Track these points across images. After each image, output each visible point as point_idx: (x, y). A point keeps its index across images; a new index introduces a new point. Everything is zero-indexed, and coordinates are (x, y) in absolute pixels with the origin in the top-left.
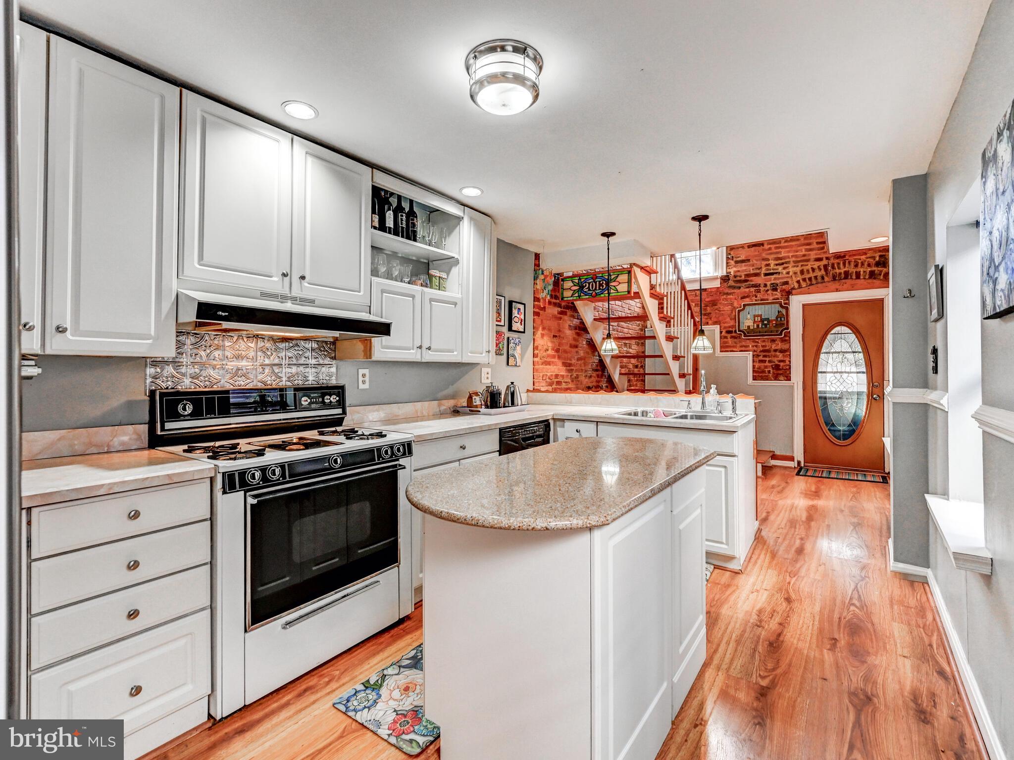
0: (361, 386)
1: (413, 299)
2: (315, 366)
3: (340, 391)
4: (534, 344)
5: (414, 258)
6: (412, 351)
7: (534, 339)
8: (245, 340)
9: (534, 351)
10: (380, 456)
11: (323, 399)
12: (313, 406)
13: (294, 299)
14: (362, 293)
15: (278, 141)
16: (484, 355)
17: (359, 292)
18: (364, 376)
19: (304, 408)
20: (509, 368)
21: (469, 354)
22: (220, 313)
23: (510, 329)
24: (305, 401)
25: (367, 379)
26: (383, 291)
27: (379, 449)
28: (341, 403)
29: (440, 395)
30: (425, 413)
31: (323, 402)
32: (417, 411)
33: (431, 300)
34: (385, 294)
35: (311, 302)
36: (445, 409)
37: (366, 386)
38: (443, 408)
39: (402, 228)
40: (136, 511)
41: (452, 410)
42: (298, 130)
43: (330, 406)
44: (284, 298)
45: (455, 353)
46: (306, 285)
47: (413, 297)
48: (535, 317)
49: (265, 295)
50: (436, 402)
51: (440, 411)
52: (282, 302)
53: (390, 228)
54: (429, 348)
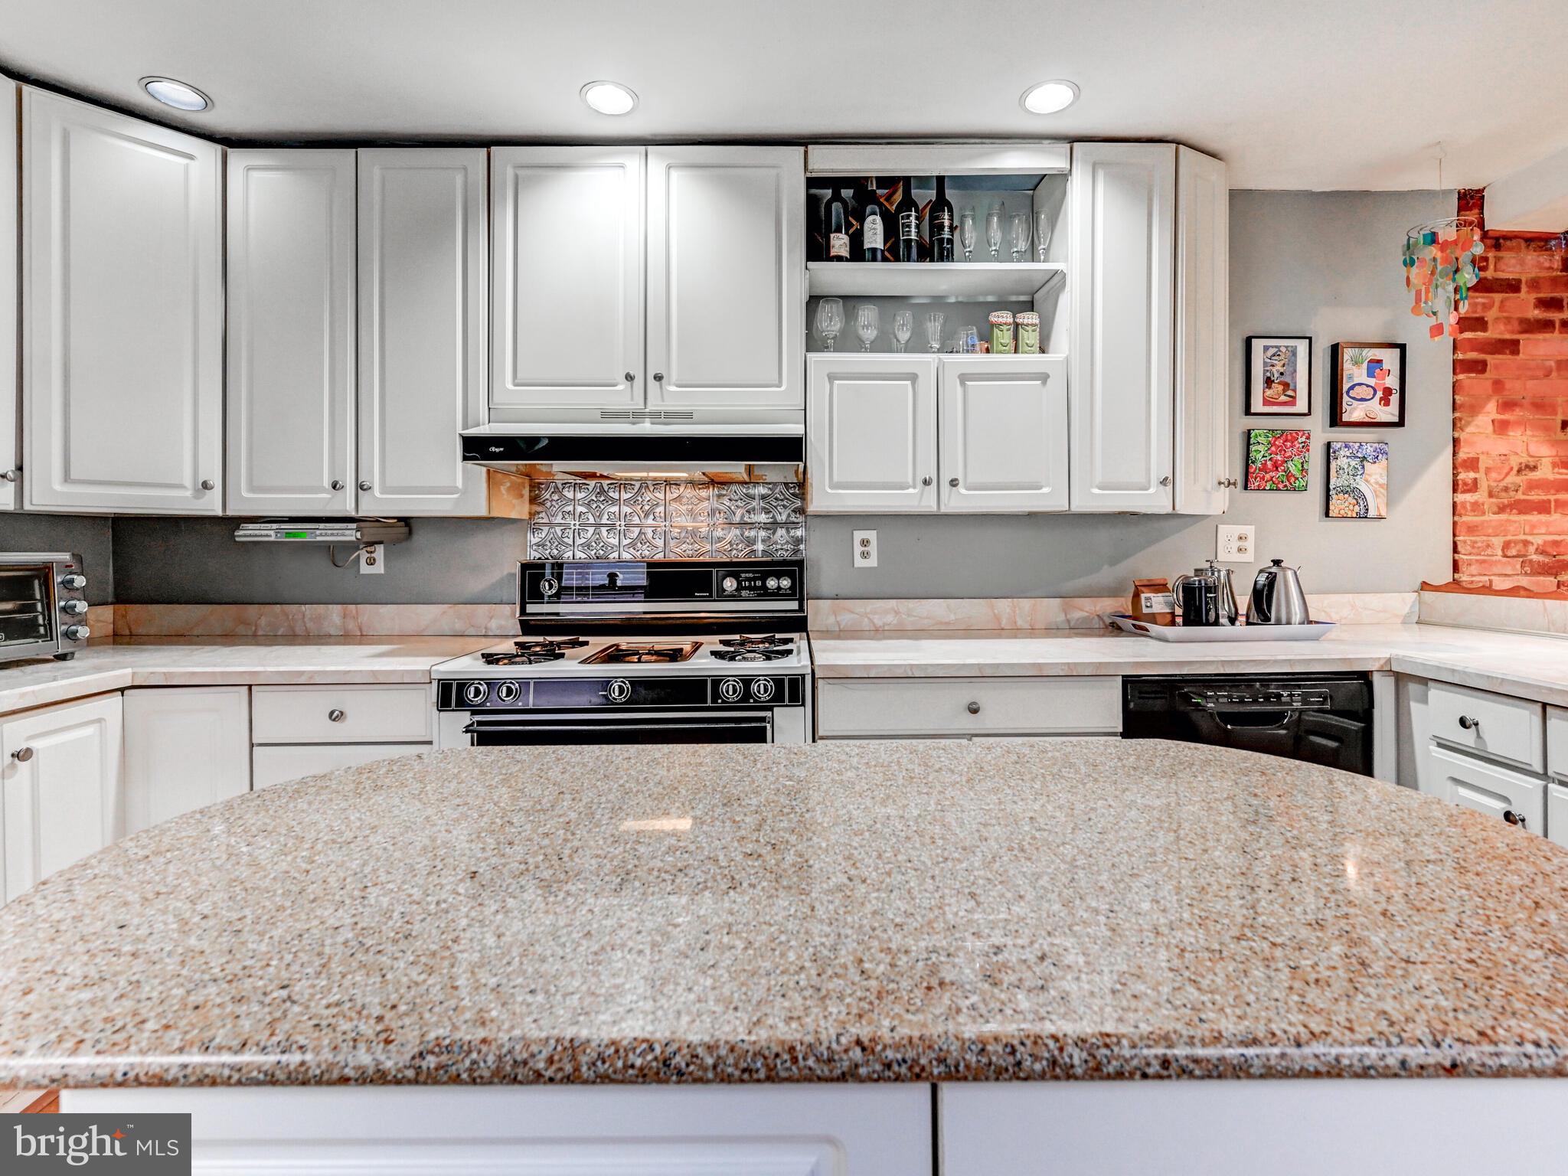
0: (859, 562)
1: (913, 385)
2: (766, 527)
3: (794, 569)
4: (1454, 454)
5: (990, 299)
6: (911, 491)
7: (1456, 442)
8: (652, 489)
9: (1455, 475)
10: (716, 695)
11: (764, 583)
12: (744, 593)
13: (655, 416)
14: (783, 388)
15: (622, 167)
16: (1152, 490)
17: (779, 386)
18: (865, 543)
19: (729, 596)
20: (1329, 524)
21: (1096, 491)
22: (493, 449)
23: (1335, 419)
24: (730, 584)
25: (873, 548)
26: (832, 378)
27: (717, 681)
28: (797, 592)
29: (1069, 586)
30: (1020, 623)
31: (764, 586)
32: (998, 619)
33: (964, 379)
34: (837, 382)
35: (687, 417)
36: (1085, 619)
37: (873, 562)
38: (1077, 615)
39: (908, 242)
40: (342, 713)
41: (1108, 621)
42: (655, 135)
43: (778, 594)
44: (637, 416)
45: (1045, 490)
46: (673, 388)
47: (913, 378)
48: (1461, 377)
49: (607, 416)
50: (1056, 602)
51: (1068, 621)
52: (634, 424)
53: (874, 250)
54: (954, 483)
